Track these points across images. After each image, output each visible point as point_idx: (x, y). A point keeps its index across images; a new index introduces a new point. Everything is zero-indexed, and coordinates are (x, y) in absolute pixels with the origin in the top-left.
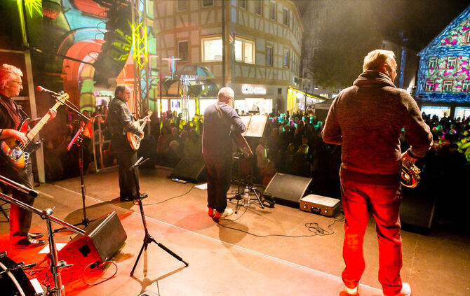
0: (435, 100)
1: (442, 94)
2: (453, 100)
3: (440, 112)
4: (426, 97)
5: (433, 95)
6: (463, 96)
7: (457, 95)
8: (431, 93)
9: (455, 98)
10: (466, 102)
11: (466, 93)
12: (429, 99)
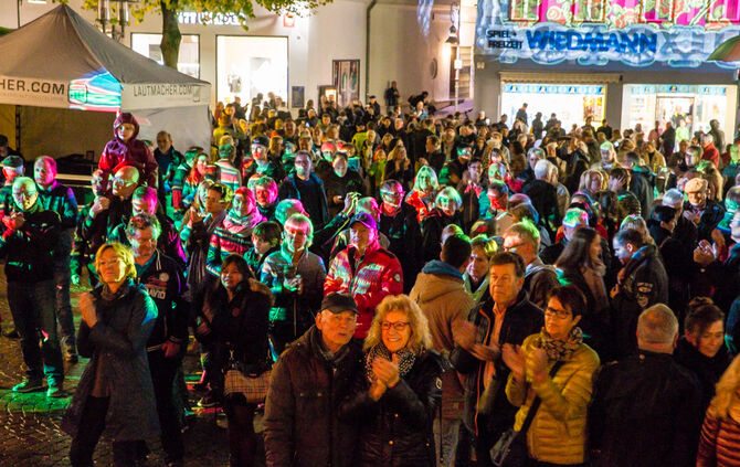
0: (549, 55)
1: (569, 34)
2: (611, 54)
3: (571, 106)
4: (516, 45)
5: (541, 38)
6: (647, 41)
7: (624, 36)
8: (532, 28)
9: (620, 48)
10: (658, 63)
11: (655, 28)
12: (527, 52)
